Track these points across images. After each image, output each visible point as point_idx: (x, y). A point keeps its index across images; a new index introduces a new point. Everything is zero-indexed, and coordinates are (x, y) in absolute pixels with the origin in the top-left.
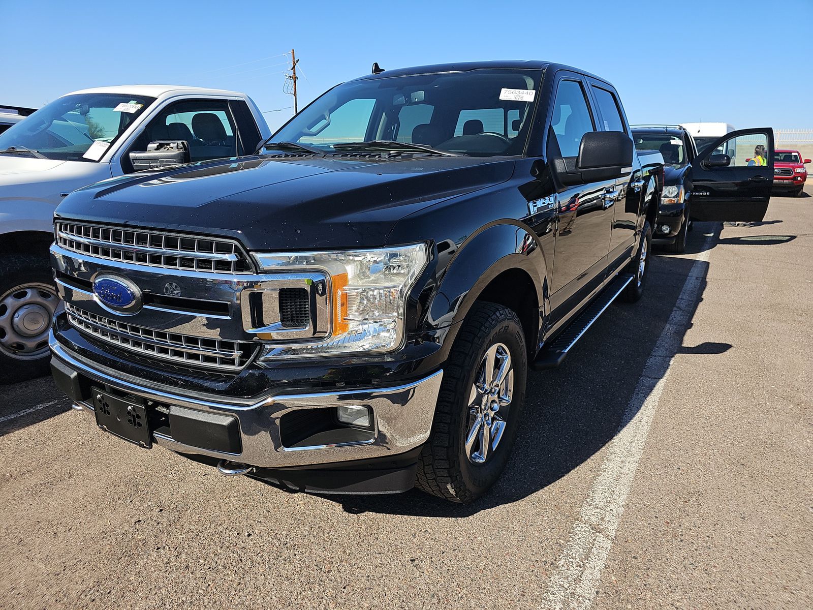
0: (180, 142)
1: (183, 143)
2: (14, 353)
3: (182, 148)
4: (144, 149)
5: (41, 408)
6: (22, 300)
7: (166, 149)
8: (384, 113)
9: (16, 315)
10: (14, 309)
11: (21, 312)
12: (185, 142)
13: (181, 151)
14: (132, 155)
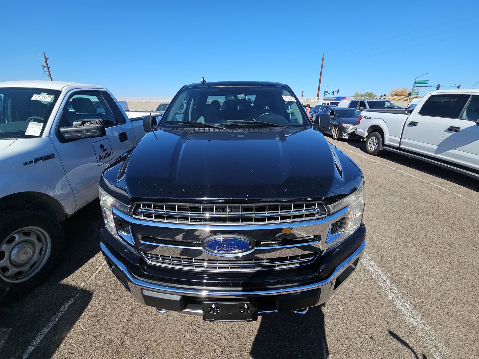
0: (97, 120)
1: (99, 120)
2: (17, 279)
3: (100, 124)
4: (71, 125)
5: (66, 308)
6: (14, 243)
7: (88, 125)
8: (193, 100)
9: (12, 254)
10: (9, 252)
11: (15, 251)
12: (101, 120)
13: (99, 125)
14: (62, 129)
